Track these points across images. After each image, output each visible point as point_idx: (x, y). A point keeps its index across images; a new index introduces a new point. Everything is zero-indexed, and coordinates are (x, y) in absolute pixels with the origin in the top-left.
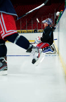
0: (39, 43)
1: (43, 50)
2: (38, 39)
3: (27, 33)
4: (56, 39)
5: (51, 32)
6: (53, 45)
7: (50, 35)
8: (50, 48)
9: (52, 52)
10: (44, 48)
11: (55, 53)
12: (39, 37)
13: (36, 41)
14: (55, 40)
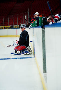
0: (17, 46)
1: (20, 52)
2: (16, 42)
3: (4, 29)
4: (32, 41)
5: (27, 36)
6: (29, 47)
7: (26, 38)
8: (27, 50)
9: (29, 53)
10: (22, 50)
11: (31, 54)
12: (16, 41)
13: (15, 45)
14: (30, 42)
